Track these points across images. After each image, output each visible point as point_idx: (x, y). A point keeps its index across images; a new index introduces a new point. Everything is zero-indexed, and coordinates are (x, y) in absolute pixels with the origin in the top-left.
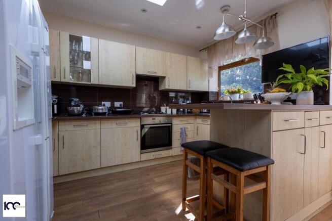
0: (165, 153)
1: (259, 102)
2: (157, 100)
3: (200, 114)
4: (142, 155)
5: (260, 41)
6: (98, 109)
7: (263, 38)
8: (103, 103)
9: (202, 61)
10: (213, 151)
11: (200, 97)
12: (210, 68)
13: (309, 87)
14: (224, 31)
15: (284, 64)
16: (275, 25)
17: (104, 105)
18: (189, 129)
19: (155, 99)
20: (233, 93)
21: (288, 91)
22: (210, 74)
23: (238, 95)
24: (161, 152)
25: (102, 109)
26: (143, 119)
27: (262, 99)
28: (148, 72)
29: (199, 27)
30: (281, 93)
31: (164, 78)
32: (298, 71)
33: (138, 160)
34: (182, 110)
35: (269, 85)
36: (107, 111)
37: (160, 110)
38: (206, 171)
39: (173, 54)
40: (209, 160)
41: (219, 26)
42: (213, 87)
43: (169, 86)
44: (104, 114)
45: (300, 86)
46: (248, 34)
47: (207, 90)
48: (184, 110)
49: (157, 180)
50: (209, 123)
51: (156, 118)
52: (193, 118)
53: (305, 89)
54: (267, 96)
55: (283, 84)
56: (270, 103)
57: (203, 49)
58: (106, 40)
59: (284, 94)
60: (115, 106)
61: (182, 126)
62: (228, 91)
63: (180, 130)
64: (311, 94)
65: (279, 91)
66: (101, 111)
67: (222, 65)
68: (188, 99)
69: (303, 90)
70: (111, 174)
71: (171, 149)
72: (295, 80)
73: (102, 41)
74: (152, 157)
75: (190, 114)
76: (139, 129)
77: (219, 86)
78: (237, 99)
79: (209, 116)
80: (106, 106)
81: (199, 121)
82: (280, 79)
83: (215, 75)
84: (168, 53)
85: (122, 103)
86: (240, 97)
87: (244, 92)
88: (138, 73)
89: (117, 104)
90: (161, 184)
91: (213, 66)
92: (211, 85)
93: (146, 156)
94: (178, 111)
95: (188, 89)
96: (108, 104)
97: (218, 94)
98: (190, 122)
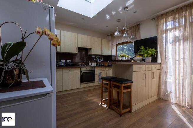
0: (91, 84)
1: (133, 61)
2: (85, 59)
3: (108, 66)
4: (81, 85)
5: (132, 37)
6: (60, 64)
7: (133, 36)
8: (61, 61)
9: (109, 41)
10: (113, 79)
11: (108, 58)
12: (112, 44)
13: (149, 56)
14: (117, 34)
15: (141, 46)
16: (139, 29)
17: (62, 62)
18: (103, 73)
19: (84, 58)
20: (122, 56)
21: (142, 57)
22: (112, 48)
23: (125, 57)
24: (90, 84)
25: (62, 64)
26: (81, 68)
27: (134, 60)
28: (84, 46)
29: (107, 26)
30: (140, 58)
31: (90, 49)
32: (146, 49)
33: (79, 87)
34: (99, 64)
35: (136, 54)
36: (64, 64)
37: (88, 64)
38: (110, 87)
39: (95, 38)
40: (111, 83)
41: (116, 32)
42: (114, 53)
43: (93, 53)
44: (63, 66)
45: (146, 55)
46: (127, 35)
47: (111, 55)
48: (100, 64)
49: (89, 95)
50: (112, 70)
51: (88, 68)
52: (104, 68)
53: (147, 56)
54: (135, 58)
55: (140, 54)
56: (136, 61)
57: (109, 35)
58: (65, 31)
59: (141, 58)
60: (67, 62)
61: (99, 72)
62: (121, 56)
63: (98, 74)
64: (150, 58)
65: (139, 57)
66: (61, 65)
67: (118, 43)
68: (101, 59)
69: (147, 57)
70: (67, 94)
71: (94, 82)
72: (144, 53)
73: (62, 32)
74: (85, 86)
75: (103, 66)
76: (80, 73)
77: (117, 53)
78: (124, 59)
79: (111, 67)
80: (63, 62)
81: (107, 69)
82: (139, 52)
83: (115, 48)
84: (93, 37)
85: (70, 61)
86: (125, 58)
87: (127, 56)
88: (79, 46)
89: (68, 61)
90: (91, 97)
91: (114, 43)
92: (113, 52)
93: (83, 86)
94: (97, 64)
95: (102, 54)
96: (64, 61)
97: (116, 57)
98: (103, 70)
